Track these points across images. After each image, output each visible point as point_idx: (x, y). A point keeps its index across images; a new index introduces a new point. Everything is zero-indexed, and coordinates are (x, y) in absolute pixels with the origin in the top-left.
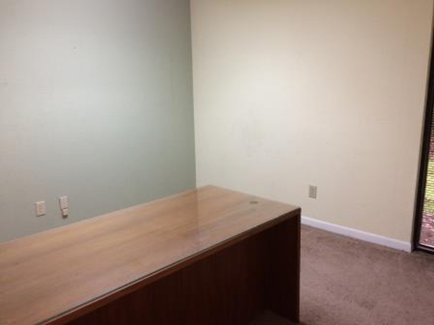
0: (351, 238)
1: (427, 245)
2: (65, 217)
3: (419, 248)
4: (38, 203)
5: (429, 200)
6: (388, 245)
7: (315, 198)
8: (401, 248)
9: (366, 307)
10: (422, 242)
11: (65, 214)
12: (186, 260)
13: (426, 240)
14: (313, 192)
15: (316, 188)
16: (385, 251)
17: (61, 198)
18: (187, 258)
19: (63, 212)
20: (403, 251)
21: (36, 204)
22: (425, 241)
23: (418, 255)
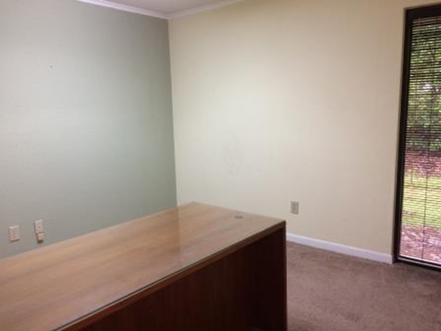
0: (334, 253)
1: (407, 256)
2: (40, 242)
3: (400, 260)
4: (11, 228)
5: (407, 212)
6: (370, 258)
7: (297, 213)
8: (383, 260)
9: (352, 319)
10: (402, 254)
11: (40, 239)
12: (173, 275)
13: (406, 251)
14: (295, 208)
15: (298, 203)
16: (367, 265)
17: (36, 222)
18: (174, 273)
19: (37, 237)
20: (385, 263)
21: (9, 229)
22: (404, 252)
23: (399, 266)
